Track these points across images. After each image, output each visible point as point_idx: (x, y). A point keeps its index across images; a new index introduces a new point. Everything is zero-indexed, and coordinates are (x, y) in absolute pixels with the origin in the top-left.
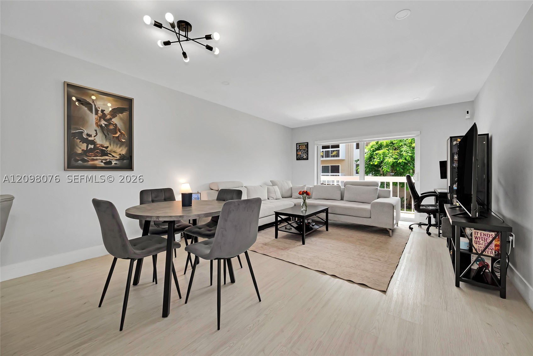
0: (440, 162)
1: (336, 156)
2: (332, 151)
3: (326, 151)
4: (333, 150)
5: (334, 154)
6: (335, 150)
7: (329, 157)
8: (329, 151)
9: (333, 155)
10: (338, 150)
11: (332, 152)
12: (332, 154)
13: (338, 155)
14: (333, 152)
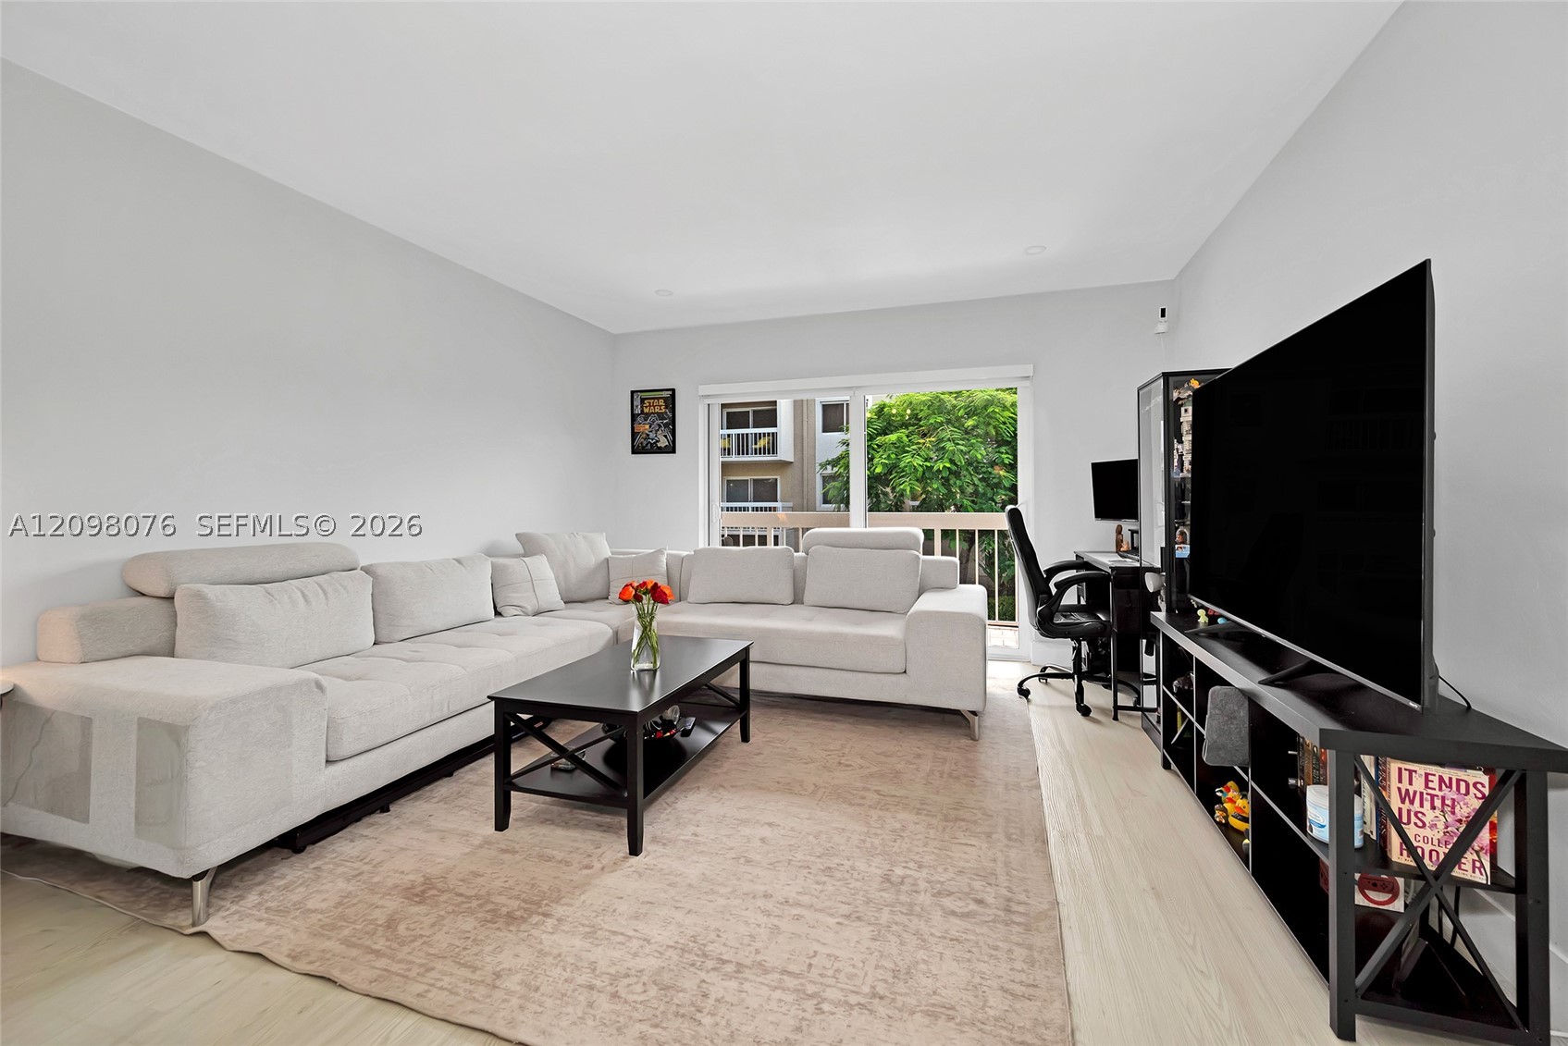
0: (1093, 464)
1: (769, 450)
2: (756, 434)
3: (739, 435)
4: (760, 434)
5: (762, 443)
6: (764, 434)
7: (747, 454)
8: (747, 434)
9: (760, 449)
10: (773, 433)
11: (757, 437)
12: (756, 444)
13: (772, 449)
14: (760, 438)
